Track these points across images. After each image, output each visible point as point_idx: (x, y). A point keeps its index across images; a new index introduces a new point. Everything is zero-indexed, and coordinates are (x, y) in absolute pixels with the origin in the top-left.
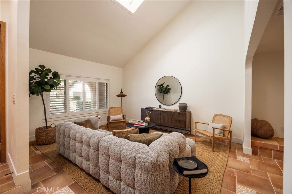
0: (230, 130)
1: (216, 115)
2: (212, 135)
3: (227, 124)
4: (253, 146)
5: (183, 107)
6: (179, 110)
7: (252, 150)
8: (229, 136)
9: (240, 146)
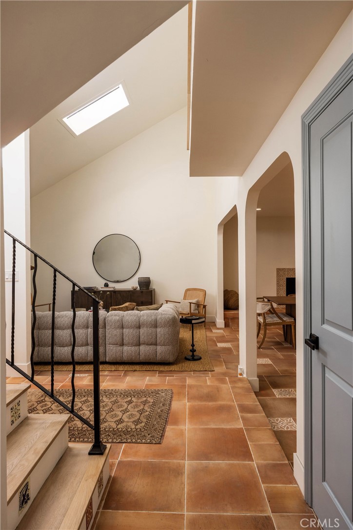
0: (205, 304)
1: (188, 290)
2: (189, 312)
3: (201, 299)
4: (225, 318)
5: (145, 282)
6: (139, 288)
7: (225, 323)
8: (204, 313)
9: (214, 324)
